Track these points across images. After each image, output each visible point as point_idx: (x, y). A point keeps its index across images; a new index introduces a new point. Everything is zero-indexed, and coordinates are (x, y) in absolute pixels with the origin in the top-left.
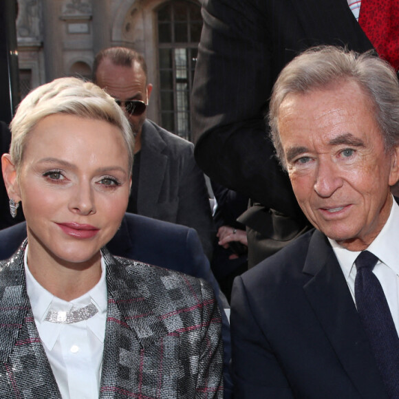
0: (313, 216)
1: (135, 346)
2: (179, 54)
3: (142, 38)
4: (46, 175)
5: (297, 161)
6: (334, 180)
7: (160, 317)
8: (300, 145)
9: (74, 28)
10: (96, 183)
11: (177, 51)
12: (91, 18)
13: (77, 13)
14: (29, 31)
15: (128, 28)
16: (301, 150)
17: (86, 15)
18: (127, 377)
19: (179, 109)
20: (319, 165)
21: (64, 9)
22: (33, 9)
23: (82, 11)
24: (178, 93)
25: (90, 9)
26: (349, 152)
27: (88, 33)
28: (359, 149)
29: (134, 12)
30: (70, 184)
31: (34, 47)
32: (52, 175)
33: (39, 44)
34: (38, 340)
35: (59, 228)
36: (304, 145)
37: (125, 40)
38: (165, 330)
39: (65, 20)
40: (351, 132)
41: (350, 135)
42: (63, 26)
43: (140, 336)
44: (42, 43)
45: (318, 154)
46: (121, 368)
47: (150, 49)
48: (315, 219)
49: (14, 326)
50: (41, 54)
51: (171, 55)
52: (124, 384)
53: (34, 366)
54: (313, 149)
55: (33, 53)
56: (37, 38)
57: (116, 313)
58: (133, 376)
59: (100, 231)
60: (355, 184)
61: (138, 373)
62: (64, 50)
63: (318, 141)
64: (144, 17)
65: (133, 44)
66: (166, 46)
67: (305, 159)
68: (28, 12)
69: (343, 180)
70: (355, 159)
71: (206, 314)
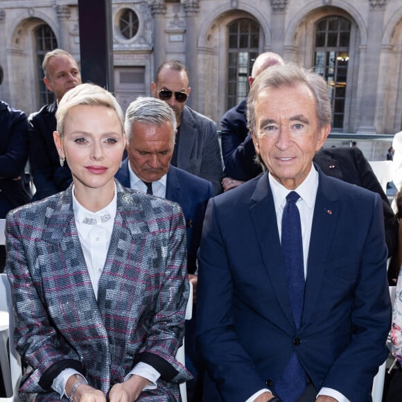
0: (270, 163)
1: (129, 238)
2: (243, 56)
3: (218, 45)
4: (76, 141)
5: (266, 128)
6: (289, 142)
7: (146, 223)
8: (270, 118)
9: (174, 38)
10: (105, 142)
11: (241, 54)
12: (185, 31)
13: (176, 28)
14: (145, 40)
15: (209, 38)
16: (271, 121)
17: (182, 29)
18: (121, 255)
19: (240, 95)
20: (281, 132)
21: (168, 25)
22: (148, 25)
23: (180, 27)
24: (241, 83)
25: (185, 25)
26: (298, 126)
27: (183, 41)
28: (305, 125)
29: (213, 27)
30: (89, 144)
31: (148, 51)
32: (80, 141)
33: (151, 49)
34: (76, 233)
35: (86, 170)
36: (273, 118)
37: (206, 46)
38: (149, 231)
39: (168, 33)
40: (303, 114)
41: (302, 116)
42: (167, 36)
43: (133, 233)
44: (153, 48)
45: (281, 124)
46: (118, 250)
47: (223, 52)
48: (271, 165)
49: (64, 226)
50: (152, 56)
51: (237, 56)
52: (119, 259)
53: (73, 247)
54: (279, 122)
55: (147, 55)
56: (150, 45)
57: (120, 219)
58: (125, 255)
59: (109, 169)
60: (301, 146)
61: (129, 254)
62: (167, 53)
63: (283, 117)
64: (220, 31)
65: (212, 49)
66: (233, 51)
67: (271, 128)
68: (145, 26)
69: (294, 142)
70: (302, 131)
71: (173, 224)
